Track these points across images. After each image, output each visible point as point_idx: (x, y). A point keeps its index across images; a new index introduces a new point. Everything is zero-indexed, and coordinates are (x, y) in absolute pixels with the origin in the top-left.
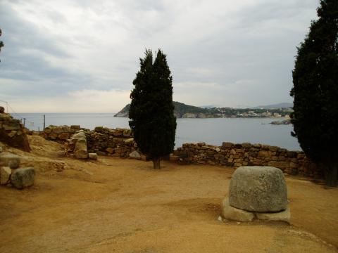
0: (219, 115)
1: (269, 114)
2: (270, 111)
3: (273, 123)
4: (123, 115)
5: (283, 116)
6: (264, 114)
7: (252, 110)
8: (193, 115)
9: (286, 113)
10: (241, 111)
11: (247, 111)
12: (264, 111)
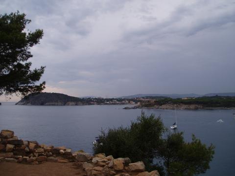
0: (92, 103)
1: (127, 102)
2: (127, 100)
3: (125, 108)
4: (22, 103)
5: (136, 103)
6: (123, 102)
7: (115, 99)
8: (73, 103)
9: (138, 101)
10: (108, 100)
11: (112, 100)
12: (124, 100)
